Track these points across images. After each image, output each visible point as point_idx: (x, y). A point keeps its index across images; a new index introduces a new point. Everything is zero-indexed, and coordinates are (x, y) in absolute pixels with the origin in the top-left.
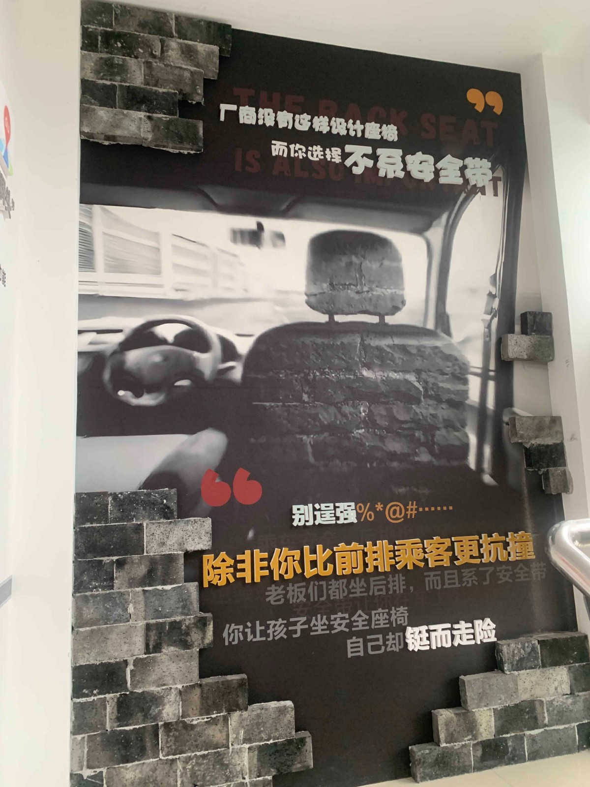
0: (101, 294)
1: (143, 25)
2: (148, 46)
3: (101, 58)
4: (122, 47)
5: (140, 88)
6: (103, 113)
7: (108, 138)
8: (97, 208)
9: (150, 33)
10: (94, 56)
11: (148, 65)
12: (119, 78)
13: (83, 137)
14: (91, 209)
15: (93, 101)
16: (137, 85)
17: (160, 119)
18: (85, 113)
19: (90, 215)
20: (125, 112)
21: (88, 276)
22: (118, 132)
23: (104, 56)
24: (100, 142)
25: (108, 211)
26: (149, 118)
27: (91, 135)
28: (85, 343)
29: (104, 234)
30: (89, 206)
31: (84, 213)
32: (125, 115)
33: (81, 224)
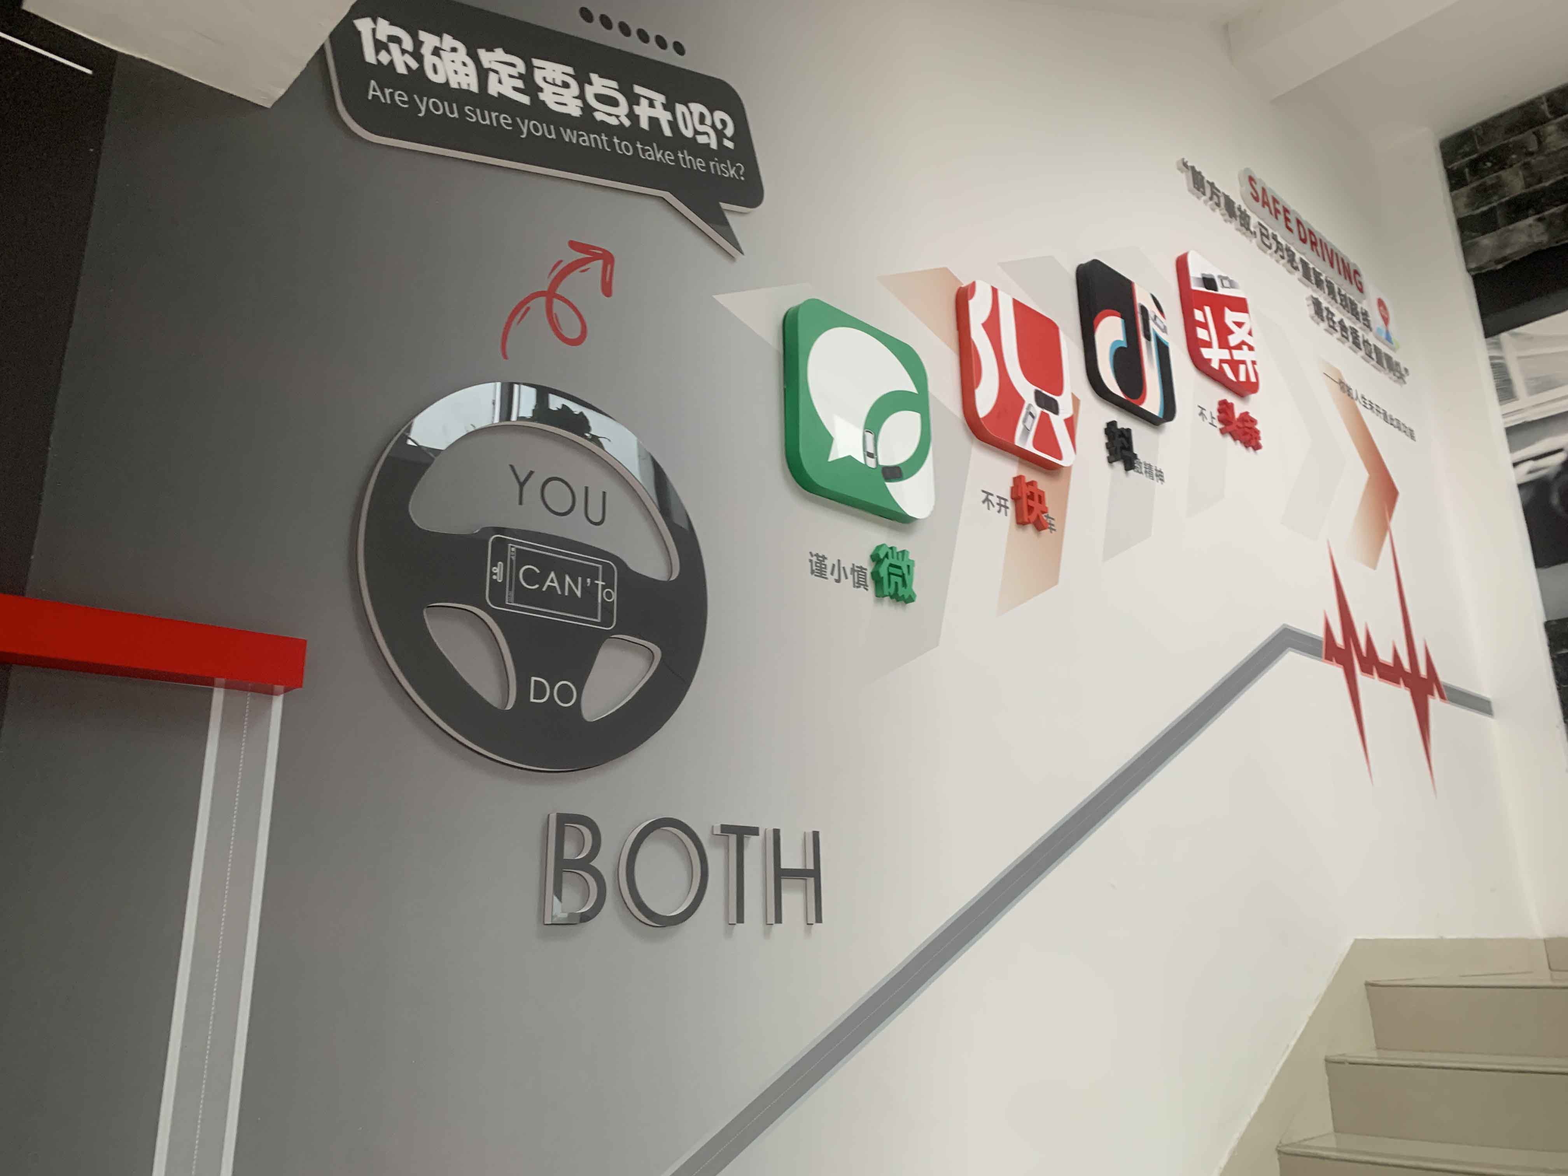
0: (1529, 419)
1: (1511, 130)
2: (1521, 147)
3: (1473, 188)
4: (1494, 164)
5: (1524, 194)
6: (1487, 241)
7: (1498, 262)
8: (1504, 336)
9: (1521, 133)
10: (1464, 190)
11: (1526, 166)
12: (1496, 198)
13: (1473, 273)
14: (1499, 339)
15: (1474, 234)
16: (1519, 193)
17: (1552, 215)
18: (1467, 251)
19: (1498, 346)
20: (1511, 227)
21: (1511, 406)
22: (1508, 251)
23: (1474, 185)
24: (1492, 268)
25: (1516, 334)
26: (1540, 220)
27: (1480, 268)
28: (1523, 474)
29: (1519, 358)
30: (1496, 337)
31: (1490, 346)
32: (1512, 231)
33: (1491, 358)
